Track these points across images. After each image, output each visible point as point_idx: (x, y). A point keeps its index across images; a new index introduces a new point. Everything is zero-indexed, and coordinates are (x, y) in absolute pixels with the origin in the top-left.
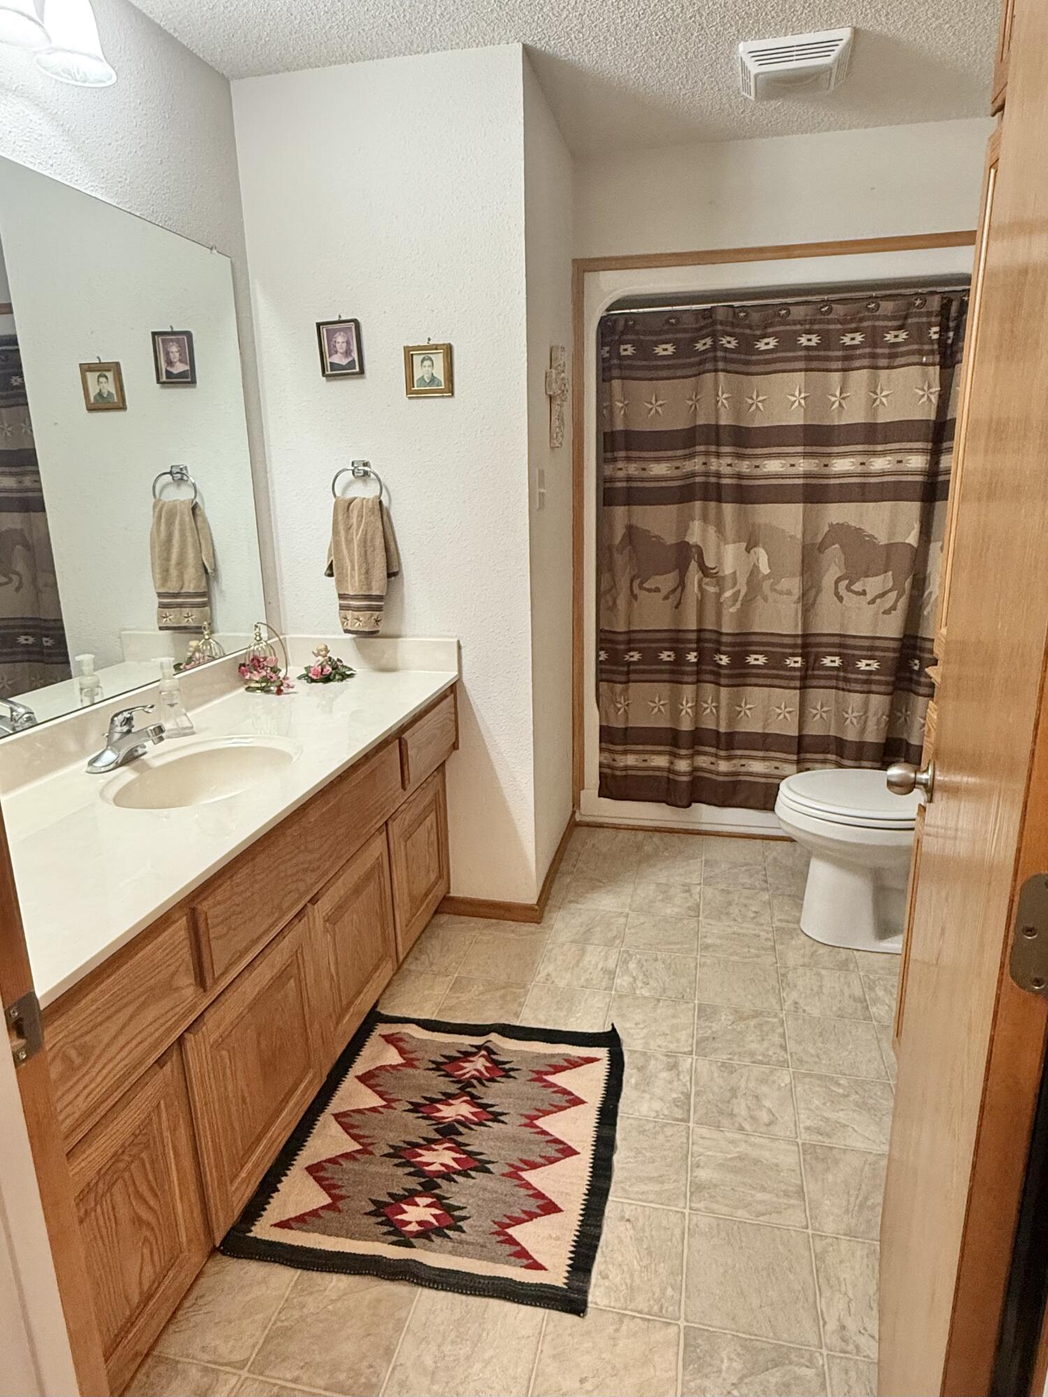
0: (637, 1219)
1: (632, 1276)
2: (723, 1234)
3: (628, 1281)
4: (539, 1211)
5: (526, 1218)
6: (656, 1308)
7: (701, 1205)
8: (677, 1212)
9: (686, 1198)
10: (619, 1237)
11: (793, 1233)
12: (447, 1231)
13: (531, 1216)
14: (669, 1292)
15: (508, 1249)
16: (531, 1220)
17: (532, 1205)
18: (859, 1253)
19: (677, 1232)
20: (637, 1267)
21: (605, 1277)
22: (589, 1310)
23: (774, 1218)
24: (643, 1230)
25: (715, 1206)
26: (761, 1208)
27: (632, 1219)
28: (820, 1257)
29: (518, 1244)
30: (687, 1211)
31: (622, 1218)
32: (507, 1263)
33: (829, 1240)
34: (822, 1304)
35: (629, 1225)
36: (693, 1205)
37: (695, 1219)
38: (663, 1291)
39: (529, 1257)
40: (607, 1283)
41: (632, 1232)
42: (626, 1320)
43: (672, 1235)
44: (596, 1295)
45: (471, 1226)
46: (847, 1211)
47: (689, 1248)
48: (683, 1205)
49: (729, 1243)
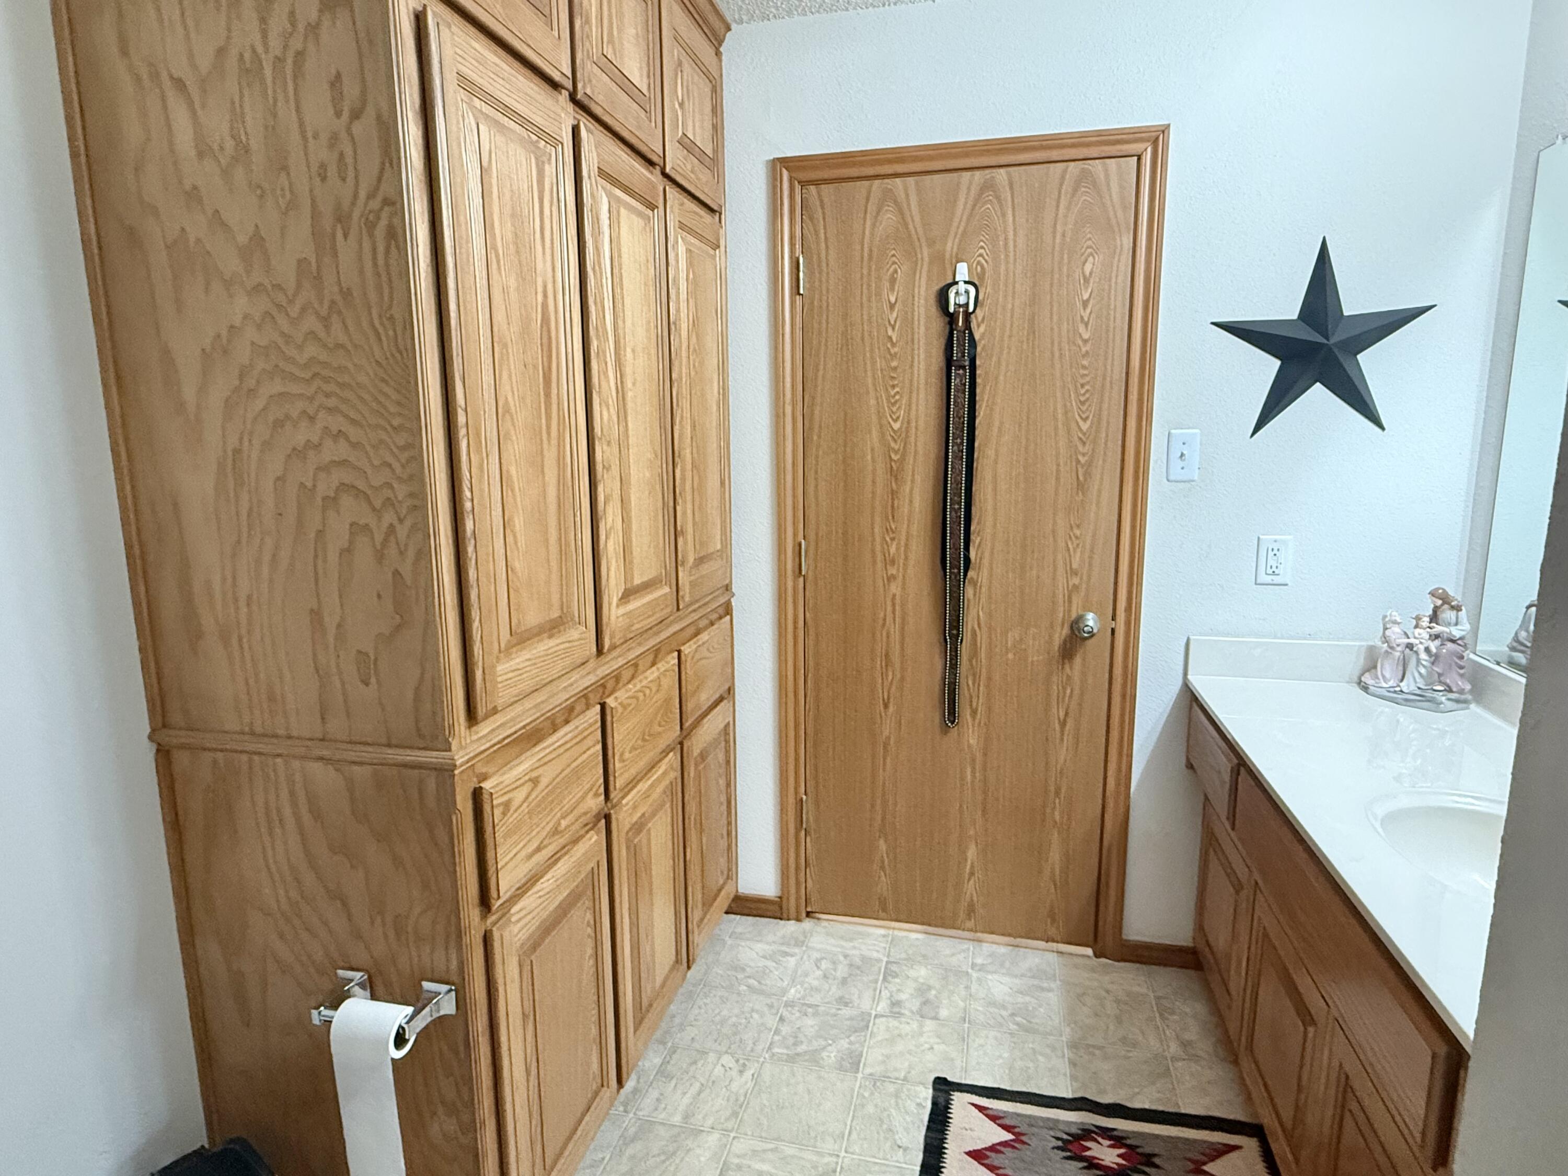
0: (892, 1147)
1: (897, 1104)
2: (813, 1134)
3: (900, 1102)
4: (988, 1153)
5: (998, 1147)
6: (878, 1084)
7: (827, 1159)
8: (852, 1153)
9: (842, 1168)
10: (908, 1133)
11: (750, 1133)
12: (1070, 1138)
13: (993, 1148)
14: (866, 1094)
15: (1007, 1122)
16: (994, 1145)
17: (995, 1160)
18: (700, 1117)
19: (854, 1136)
20: (893, 1112)
21: (919, 1105)
22: (931, 1084)
23: (760, 1146)
24: (886, 1139)
25: (814, 1158)
26: (770, 1155)
27: (896, 1148)
28: (735, 1114)
29: (999, 1125)
30: (843, 1154)
31: (906, 1149)
32: (1005, 1112)
33: (720, 1126)
34: (750, 1085)
35: (899, 1142)
36: (835, 1160)
37: (836, 1147)
38: (872, 1094)
39: (987, 1116)
40: (918, 1101)
41: (897, 1137)
42: (902, 1077)
43: (859, 1135)
44: (926, 1095)
45: (1050, 1142)
46: (689, 1151)
47: (846, 1125)
48: (846, 1160)
49: (809, 1127)
